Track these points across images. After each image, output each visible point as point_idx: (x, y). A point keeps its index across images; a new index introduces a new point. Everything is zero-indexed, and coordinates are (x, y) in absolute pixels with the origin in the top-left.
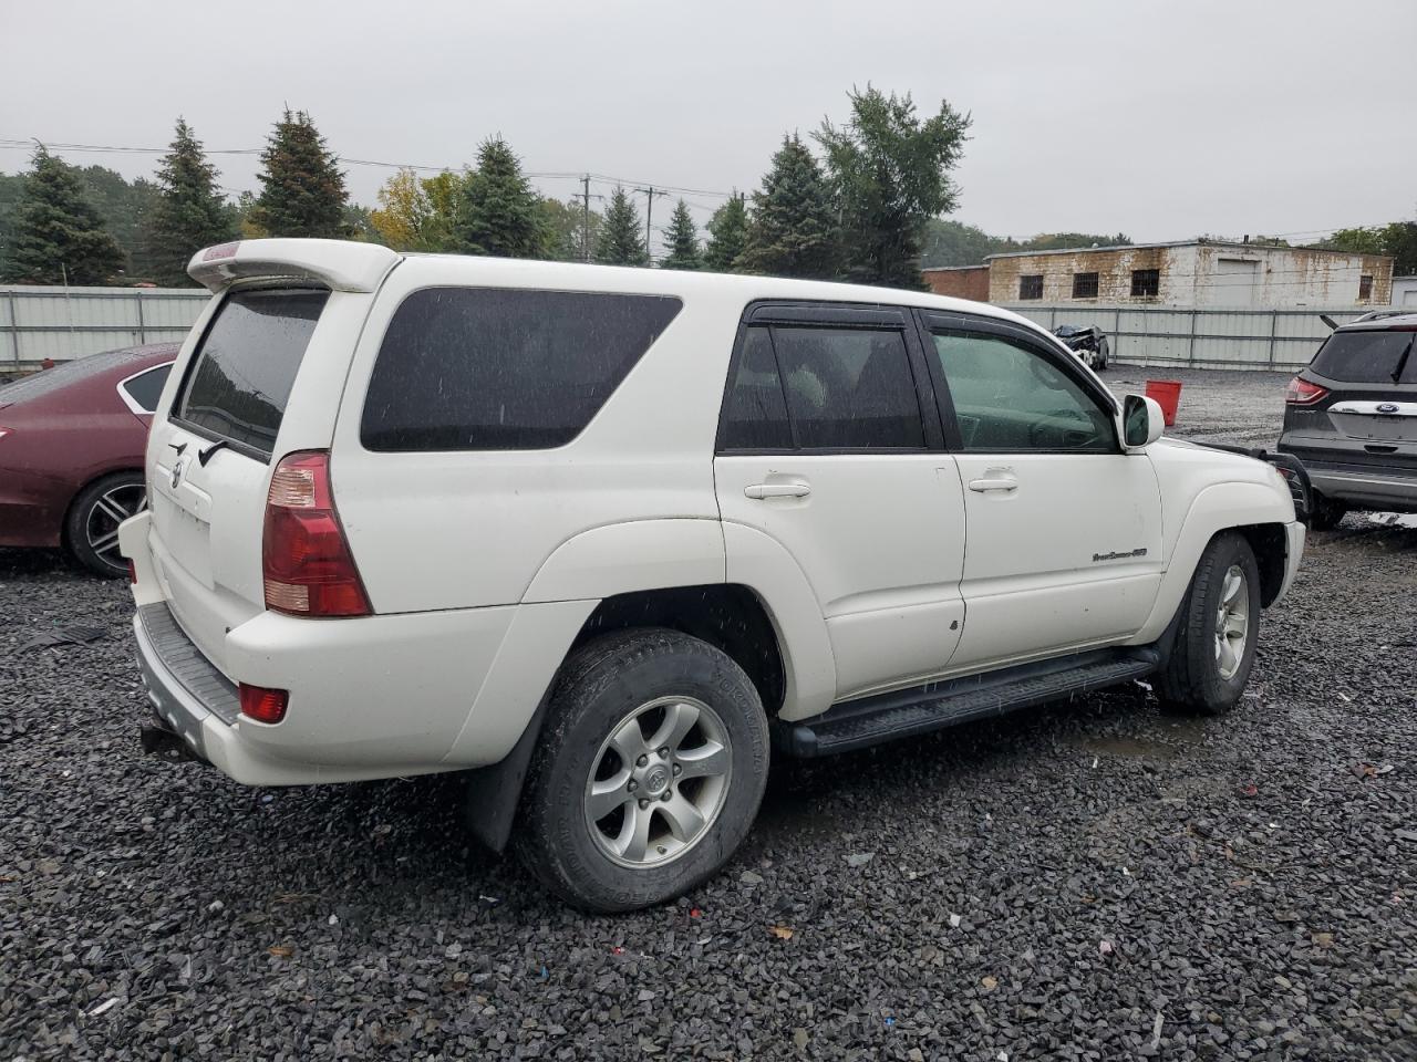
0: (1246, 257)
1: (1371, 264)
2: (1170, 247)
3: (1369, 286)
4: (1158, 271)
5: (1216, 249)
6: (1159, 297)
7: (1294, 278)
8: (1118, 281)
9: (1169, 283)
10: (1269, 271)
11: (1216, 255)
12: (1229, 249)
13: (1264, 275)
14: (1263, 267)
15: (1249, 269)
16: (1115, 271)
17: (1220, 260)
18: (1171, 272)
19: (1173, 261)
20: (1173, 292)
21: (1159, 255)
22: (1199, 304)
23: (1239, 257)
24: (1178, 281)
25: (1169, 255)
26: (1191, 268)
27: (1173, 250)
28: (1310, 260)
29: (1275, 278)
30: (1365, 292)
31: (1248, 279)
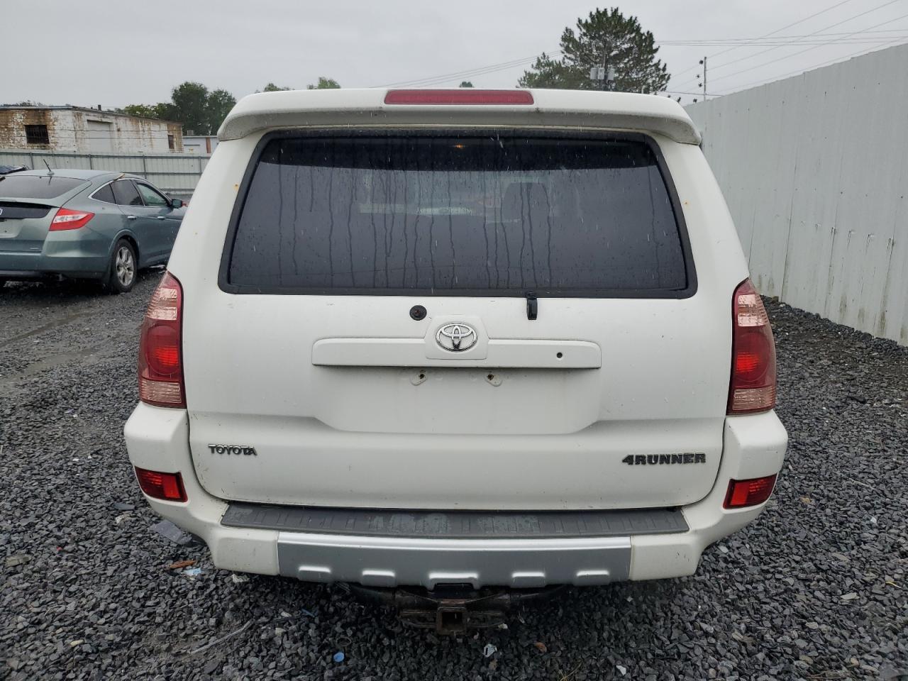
0: (104, 120)
1: (170, 129)
2: (52, 110)
3: (173, 141)
4: (46, 126)
5: (84, 113)
6: (51, 145)
7: (133, 135)
8: (15, 132)
9: (57, 136)
10: (119, 130)
11: (85, 117)
12: (92, 114)
13: (116, 133)
14: (114, 127)
15: (105, 128)
16: (11, 125)
17: (88, 121)
18: (56, 127)
19: (56, 120)
20: (61, 142)
21: (44, 115)
22: (81, 151)
23: (99, 119)
24: (63, 134)
25: (53, 115)
26: (71, 126)
27: (54, 112)
28: (140, 124)
29: (123, 134)
30: (171, 145)
31: (107, 135)
